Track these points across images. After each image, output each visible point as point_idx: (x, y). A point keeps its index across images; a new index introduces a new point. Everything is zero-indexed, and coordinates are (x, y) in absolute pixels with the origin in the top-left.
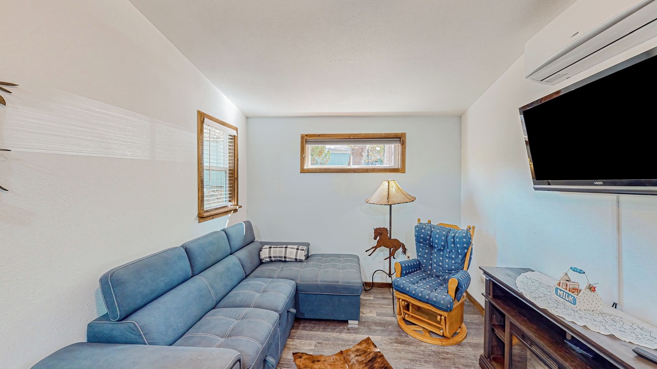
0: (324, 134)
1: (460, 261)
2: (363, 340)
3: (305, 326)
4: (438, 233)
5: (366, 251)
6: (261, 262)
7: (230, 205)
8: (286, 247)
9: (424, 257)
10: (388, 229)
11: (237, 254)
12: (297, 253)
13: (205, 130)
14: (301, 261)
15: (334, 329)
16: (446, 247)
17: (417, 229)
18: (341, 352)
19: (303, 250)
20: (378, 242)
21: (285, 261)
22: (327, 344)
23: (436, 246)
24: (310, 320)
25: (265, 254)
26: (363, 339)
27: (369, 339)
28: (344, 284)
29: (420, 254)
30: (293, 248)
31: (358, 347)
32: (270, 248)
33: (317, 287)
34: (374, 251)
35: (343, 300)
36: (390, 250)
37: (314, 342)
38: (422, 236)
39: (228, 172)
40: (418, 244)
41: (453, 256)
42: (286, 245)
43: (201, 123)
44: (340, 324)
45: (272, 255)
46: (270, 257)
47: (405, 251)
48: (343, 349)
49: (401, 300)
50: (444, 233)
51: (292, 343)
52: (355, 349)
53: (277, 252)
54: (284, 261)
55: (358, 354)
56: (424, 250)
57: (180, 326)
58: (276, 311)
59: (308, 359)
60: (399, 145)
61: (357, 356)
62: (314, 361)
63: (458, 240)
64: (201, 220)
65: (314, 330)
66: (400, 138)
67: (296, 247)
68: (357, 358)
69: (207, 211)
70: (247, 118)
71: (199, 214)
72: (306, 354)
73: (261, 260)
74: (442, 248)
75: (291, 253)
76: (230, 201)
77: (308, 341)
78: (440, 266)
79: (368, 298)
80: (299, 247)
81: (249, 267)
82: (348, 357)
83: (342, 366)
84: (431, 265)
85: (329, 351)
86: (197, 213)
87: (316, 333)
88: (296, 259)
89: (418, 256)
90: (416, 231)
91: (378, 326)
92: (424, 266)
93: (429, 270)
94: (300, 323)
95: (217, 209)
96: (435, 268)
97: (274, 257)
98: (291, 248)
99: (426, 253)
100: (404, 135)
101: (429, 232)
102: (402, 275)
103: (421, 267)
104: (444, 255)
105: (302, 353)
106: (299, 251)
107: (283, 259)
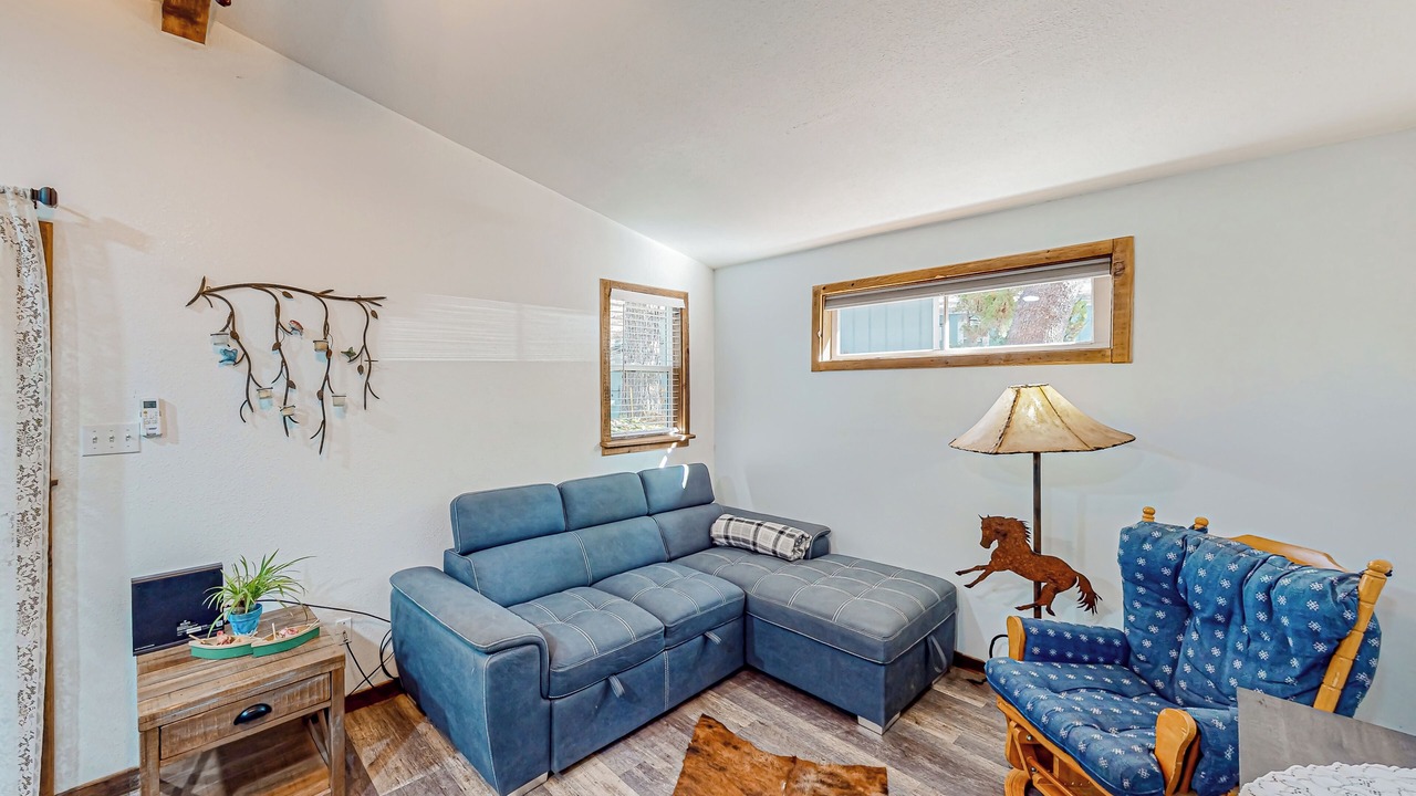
0: (865, 280)
1: (1289, 680)
2: (863, 767)
3: (759, 687)
4: (1205, 565)
5: (959, 573)
6: (711, 544)
7: (673, 432)
8: (759, 525)
9: (1148, 631)
10: (1030, 525)
11: (658, 517)
12: (777, 539)
13: (613, 308)
14: (784, 558)
15: (816, 718)
16: (1237, 618)
17: (1126, 538)
18: (794, 760)
19: (792, 536)
20: (994, 555)
21: (756, 552)
22: (776, 733)
23: (1197, 606)
24: (777, 682)
25: (718, 529)
26: (868, 765)
27: (883, 771)
28: (847, 627)
29: (1132, 618)
30: (773, 529)
31: (839, 771)
32: (731, 519)
33: (784, 613)
34: (981, 578)
35: (844, 662)
36: (1037, 584)
37: (754, 718)
38: (1141, 562)
39: (671, 374)
40: (1130, 586)
41: (1263, 655)
42: (760, 519)
43: (606, 297)
44: (836, 716)
45: (730, 534)
46: (727, 538)
47: (1090, 600)
48: (800, 756)
49: (1013, 724)
50: (1233, 567)
51: (714, 700)
52: (829, 770)
53: (741, 530)
54: (752, 550)
55: (830, 781)
56: (1150, 610)
57: (526, 587)
58: (661, 619)
59: (721, 735)
60: (1107, 279)
61: (822, 782)
62: (729, 744)
63: (1282, 600)
64: (606, 452)
65: (773, 700)
66: (1110, 255)
67: (780, 527)
68: (818, 785)
69: (614, 439)
70: (714, 270)
71: (602, 441)
72: (724, 728)
73: (712, 539)
74: (1220, 618)
75: (766, 538)
76: (675, 425)
77: (744, 712)
78: (1207, 675)
79: (958, 697)
80: (786, 529)
81: (677, 544)
82: (801, 775)
83: (774, 779)
84: (1174, 664)
85: (770, 746)
86: (599, 441)
87: (771, 705)
88: (774, 552)
89: (1127, 623)
90: (1123, 545)
91: (935, 763)
92: (1142, 658)
93: (1163, 677)
94: (754, 679)
95: (643, 437)
96: (1186, 677)
97: (734, 539)
98: (769, 528)
99: (1155, 621)
100: (1127, 244)
101: (1171, 556)
102: (1027, 656)
103: (1132, 658)
104: (1230, 644)
105: (718, 722)
106: (783, 537)
107: (752, 547)
